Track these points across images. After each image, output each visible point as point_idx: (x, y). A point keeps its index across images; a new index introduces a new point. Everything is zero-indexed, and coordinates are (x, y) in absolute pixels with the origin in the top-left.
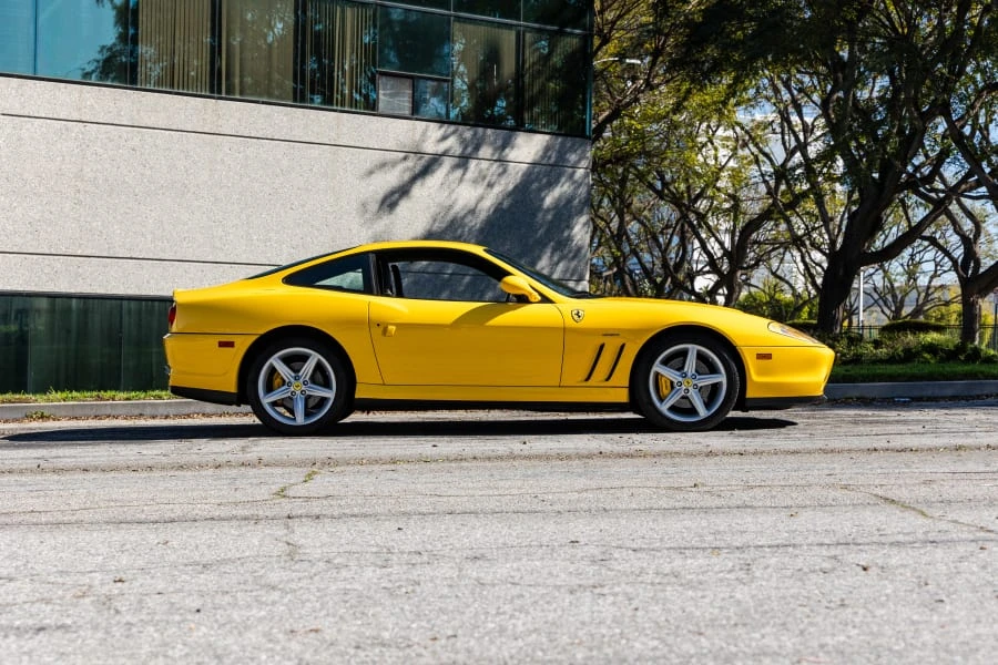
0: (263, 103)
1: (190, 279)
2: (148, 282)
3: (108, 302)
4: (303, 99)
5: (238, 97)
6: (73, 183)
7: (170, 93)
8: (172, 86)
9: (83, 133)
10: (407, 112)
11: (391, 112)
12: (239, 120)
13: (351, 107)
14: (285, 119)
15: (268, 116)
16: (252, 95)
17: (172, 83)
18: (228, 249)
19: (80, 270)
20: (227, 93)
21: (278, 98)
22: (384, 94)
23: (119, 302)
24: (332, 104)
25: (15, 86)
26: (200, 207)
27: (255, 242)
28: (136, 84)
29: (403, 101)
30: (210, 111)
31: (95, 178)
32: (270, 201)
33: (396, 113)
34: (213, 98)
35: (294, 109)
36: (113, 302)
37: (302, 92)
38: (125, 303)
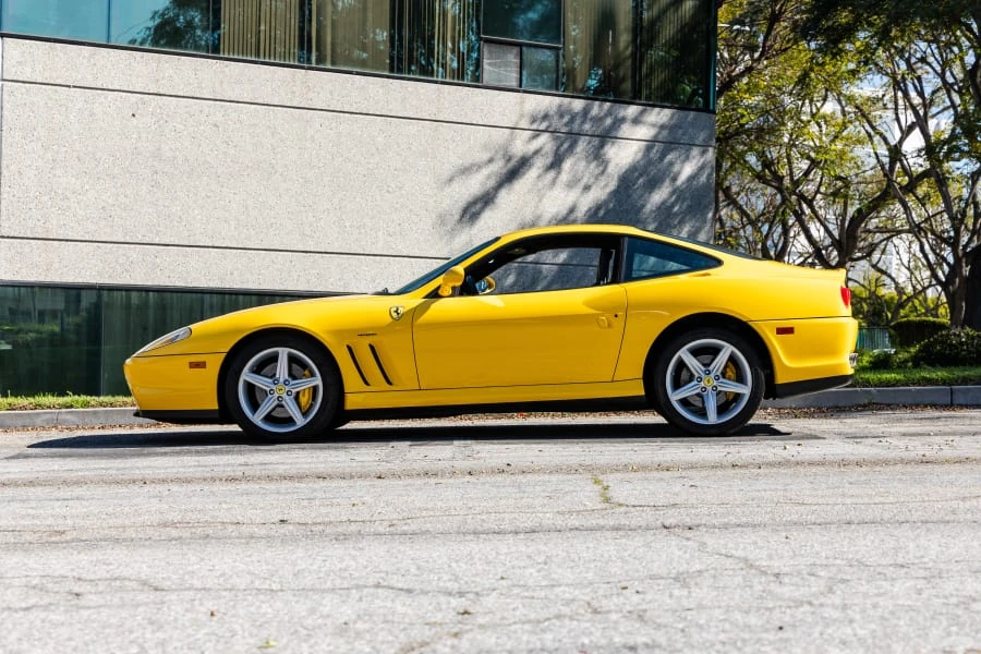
0: (358, 74)
1: (278, 270)
2: (232, 274)
3: (189, 295)
4: (400, 70)
5: (329, 67)
6: (149, 164)
7: (255, 62)
8: (258, 55)
9: (160, 108)
10: (514, 84)
11: (496, 84)
12: (331, 93)
13: (453, 78)
14: (381, 92)
15: (363, 88)
16: (345, 65)
17: (257, 51)
18: (319, 238)
19: (158, 260)
20: (318, 62)
21: (372, 68)
22: (490, 64)
23: (199, 295)
24: (432, 75)
25: (87, 55)
26: (287, 190)
27: (348, 229)
28: (219, 53)
29: (510, 71)
30: (298, 83)
31: (175, 158)
32: (365, 182)
33: (502, 84)
34: (303, 68)
35: (391, 80)
36: (194, 295)
37: (400, 60)
38: (207, 296)
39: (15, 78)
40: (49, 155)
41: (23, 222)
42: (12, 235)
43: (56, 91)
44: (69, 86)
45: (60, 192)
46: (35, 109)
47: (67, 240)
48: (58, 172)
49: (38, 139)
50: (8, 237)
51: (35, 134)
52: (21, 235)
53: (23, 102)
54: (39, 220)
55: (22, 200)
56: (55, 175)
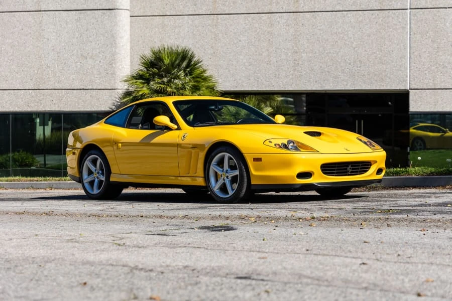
39: (417, 7)
40: (435, 45)
41: (422, 81)
42: (416, 88)
43: (439, 11)
44: (446, 8)
45: (441, 64)
46: (428, 22)
47: (446, 89)
48: (440, 54)
49: (430, 37)
50: (414, 89)
51: (428, 35)
52: (421, 88)
53: (421, 19)
54: (430, 80)
55: (421, 70)
56: (439, 56)
